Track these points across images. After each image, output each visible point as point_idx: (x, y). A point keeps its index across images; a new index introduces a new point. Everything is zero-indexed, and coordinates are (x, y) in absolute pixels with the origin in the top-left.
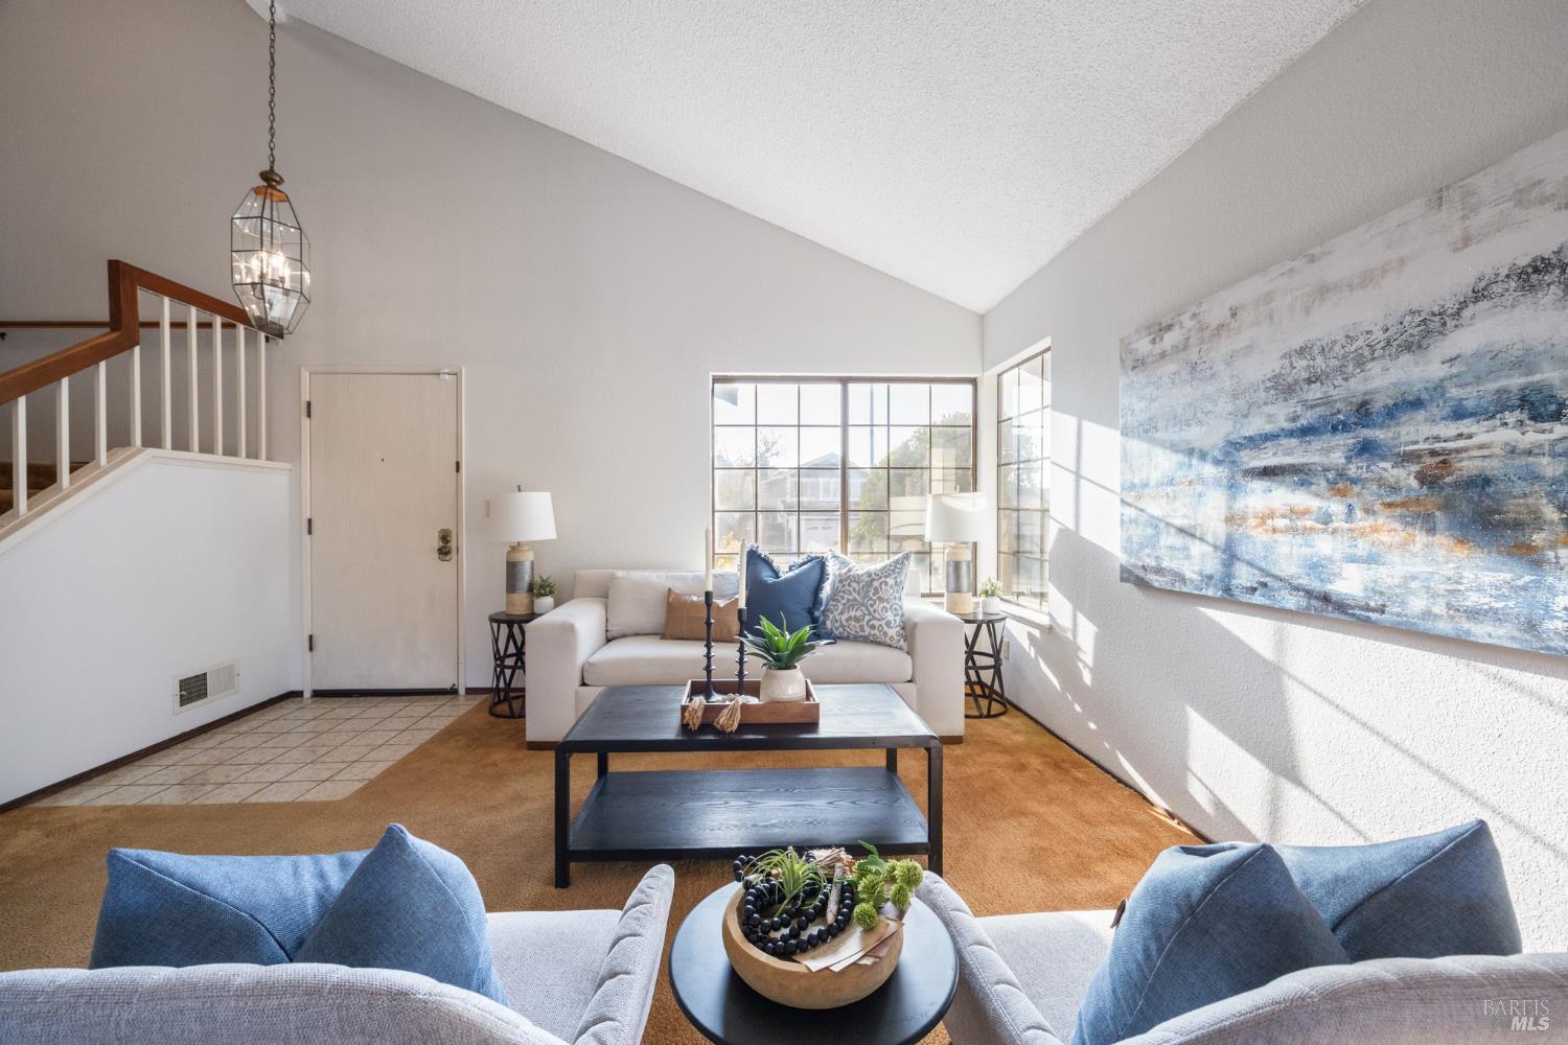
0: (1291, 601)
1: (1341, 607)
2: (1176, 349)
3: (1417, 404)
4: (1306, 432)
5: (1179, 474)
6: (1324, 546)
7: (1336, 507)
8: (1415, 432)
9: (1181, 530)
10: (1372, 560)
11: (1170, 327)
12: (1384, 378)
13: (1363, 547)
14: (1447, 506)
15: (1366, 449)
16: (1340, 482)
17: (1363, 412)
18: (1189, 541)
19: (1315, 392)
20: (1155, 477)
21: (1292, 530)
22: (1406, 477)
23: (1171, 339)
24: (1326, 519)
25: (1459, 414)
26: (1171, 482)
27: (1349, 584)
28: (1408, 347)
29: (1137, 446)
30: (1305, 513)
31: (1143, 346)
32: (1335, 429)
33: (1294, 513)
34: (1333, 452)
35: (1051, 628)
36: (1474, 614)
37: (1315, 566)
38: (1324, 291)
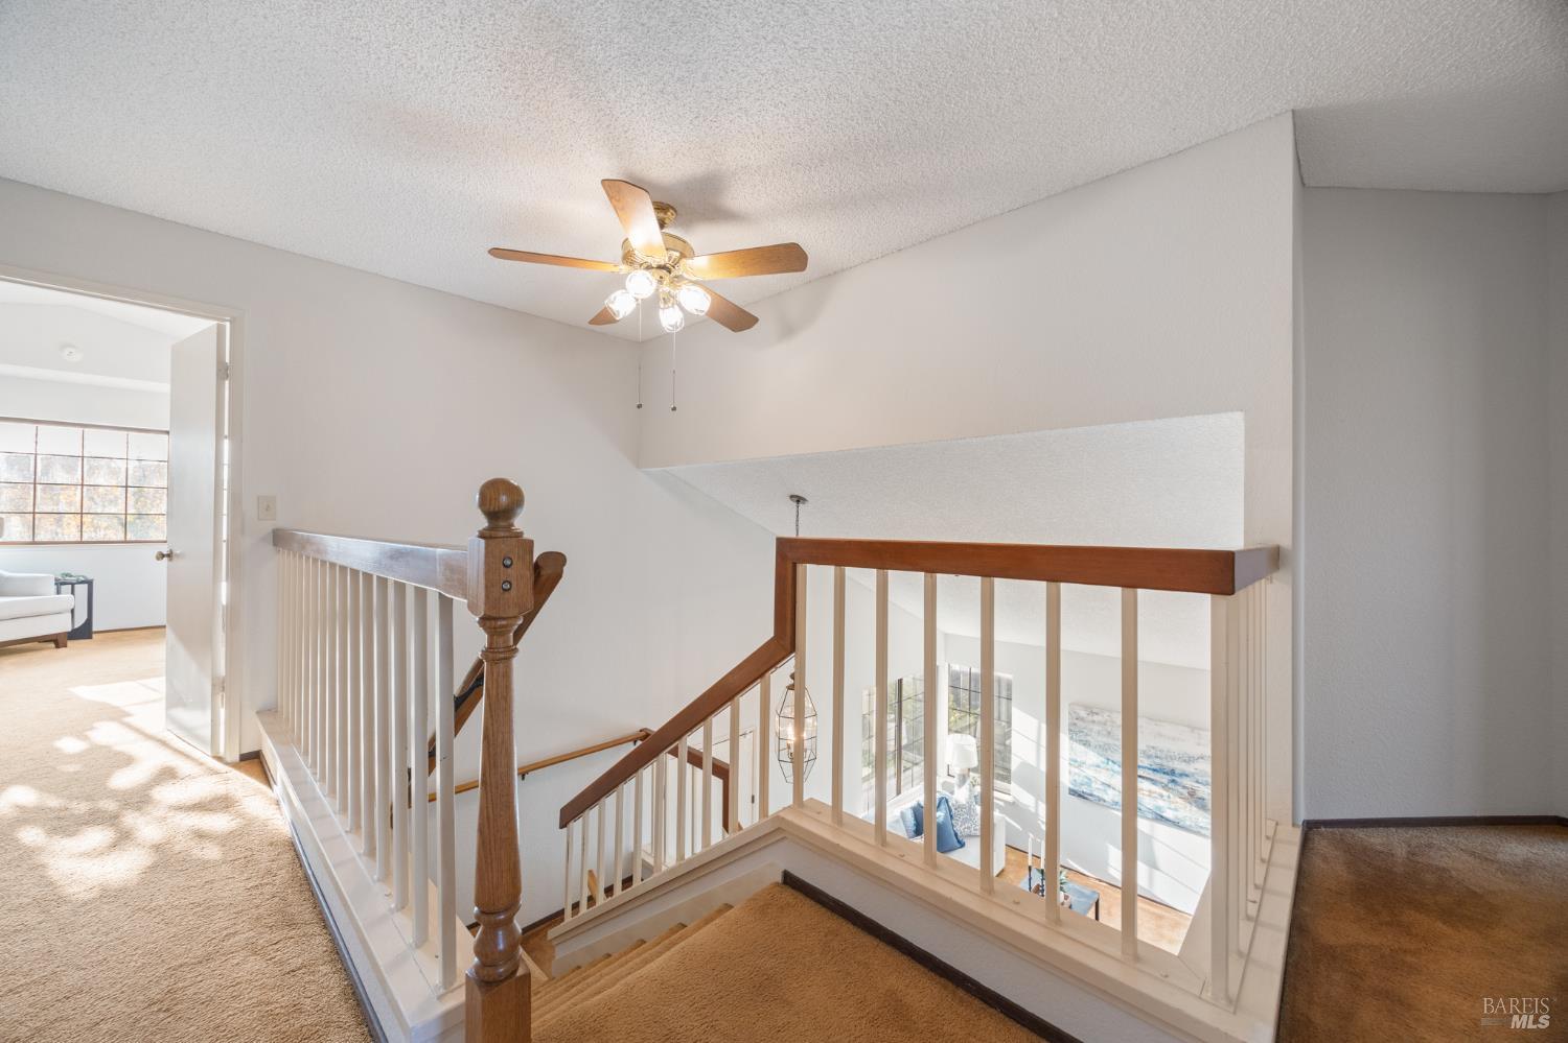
0: (1150, 816)
1: (1167, 820)
2: (1099, 723)
3: (1187, 776)
4: (1154, 770)
5: (1102, 765)
6: (1161, 803)
7: (1165, 793)
8: (1186, 782)
9: (1103, 783)
10: (1176, 810)
11: (1097, 714)
12: (1179, 766)
13: (1173, 806)
14: (1195, 802)
15: (1173, 781)
16: (1165, 787)
17: (1172, 772)
18: (1107, 788)
19: (1158, 761)
20: (1089, 762)
21: (1149, 796)
22: (1185, 792)
23: (1096, 718)
24: (1162, 796)
25: (1197, 782)
26: (1098, 766)
27: (1169, 814)
28: (1185, 761)
29: (1080, 748)
30: (1155, 792)
31: (1083, 714)
32: (1164, 773)
33: (1150, 791)
34: (1165, 779)
35: (1014, 803)
36: (1201, 827)
37: (1159, 808)
38: (1160, 735)
